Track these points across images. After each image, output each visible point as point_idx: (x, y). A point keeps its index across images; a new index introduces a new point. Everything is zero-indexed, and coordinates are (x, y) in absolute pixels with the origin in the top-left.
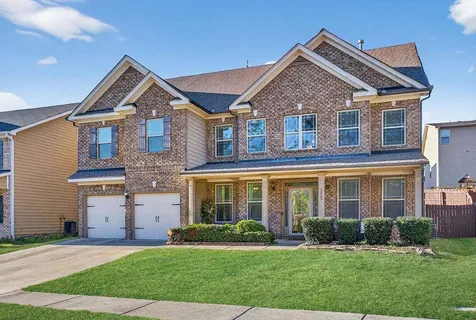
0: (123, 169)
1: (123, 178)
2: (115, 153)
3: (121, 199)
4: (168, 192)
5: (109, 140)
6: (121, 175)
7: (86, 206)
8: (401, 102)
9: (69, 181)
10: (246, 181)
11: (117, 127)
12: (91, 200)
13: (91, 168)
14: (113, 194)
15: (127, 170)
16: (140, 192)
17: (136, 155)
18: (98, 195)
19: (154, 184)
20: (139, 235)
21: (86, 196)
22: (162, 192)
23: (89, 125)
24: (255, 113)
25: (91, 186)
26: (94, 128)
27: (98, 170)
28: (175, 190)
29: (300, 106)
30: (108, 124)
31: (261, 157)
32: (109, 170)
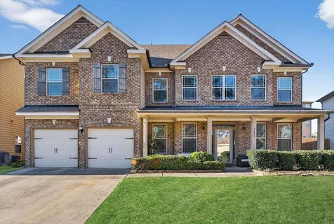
0: (77, 106)
1: (78, 114)
2: (66, 92)
3: (74, 133)
4: (122, 127)
5: (61, 80)
6: (74, 111)
7: (33, 139)
8: (290, 73)
9: (17, 114)
10: (181, 122)
11: (67, 69)
12: (38, 133)
13: (40, 104)
14: (63, 128)
15: (81, 107)
16: (94, 127)
17: (91, 94)
18: (47, 128)
19: (109, 120)
20: (92, 164)
21: (33, 129)
22: (117, 127)
23: (37, 64)
24: (190, 70)
25: (40, 120)
26: (43, 68)
27: (48, 106)
28: (130, 127)
29: (224, 68)
30: (58, 65)
31: (194, 104)
32: (60, 106)
